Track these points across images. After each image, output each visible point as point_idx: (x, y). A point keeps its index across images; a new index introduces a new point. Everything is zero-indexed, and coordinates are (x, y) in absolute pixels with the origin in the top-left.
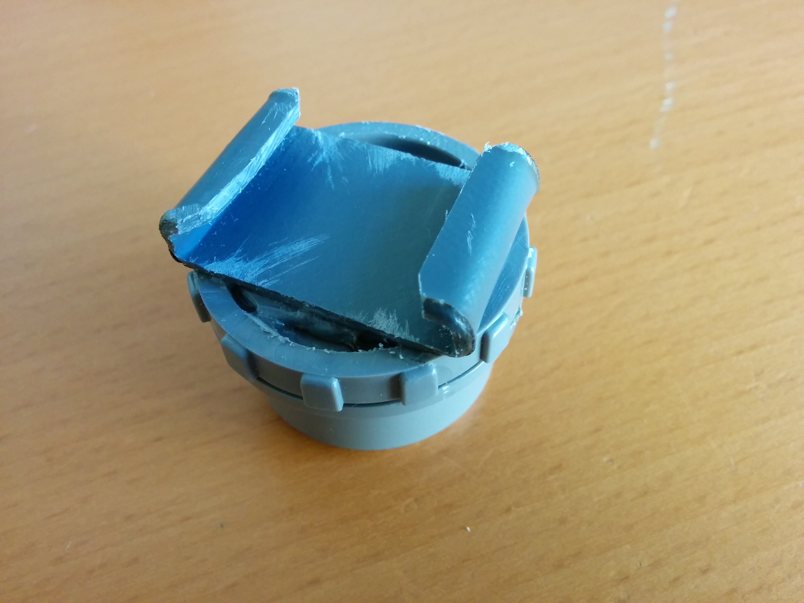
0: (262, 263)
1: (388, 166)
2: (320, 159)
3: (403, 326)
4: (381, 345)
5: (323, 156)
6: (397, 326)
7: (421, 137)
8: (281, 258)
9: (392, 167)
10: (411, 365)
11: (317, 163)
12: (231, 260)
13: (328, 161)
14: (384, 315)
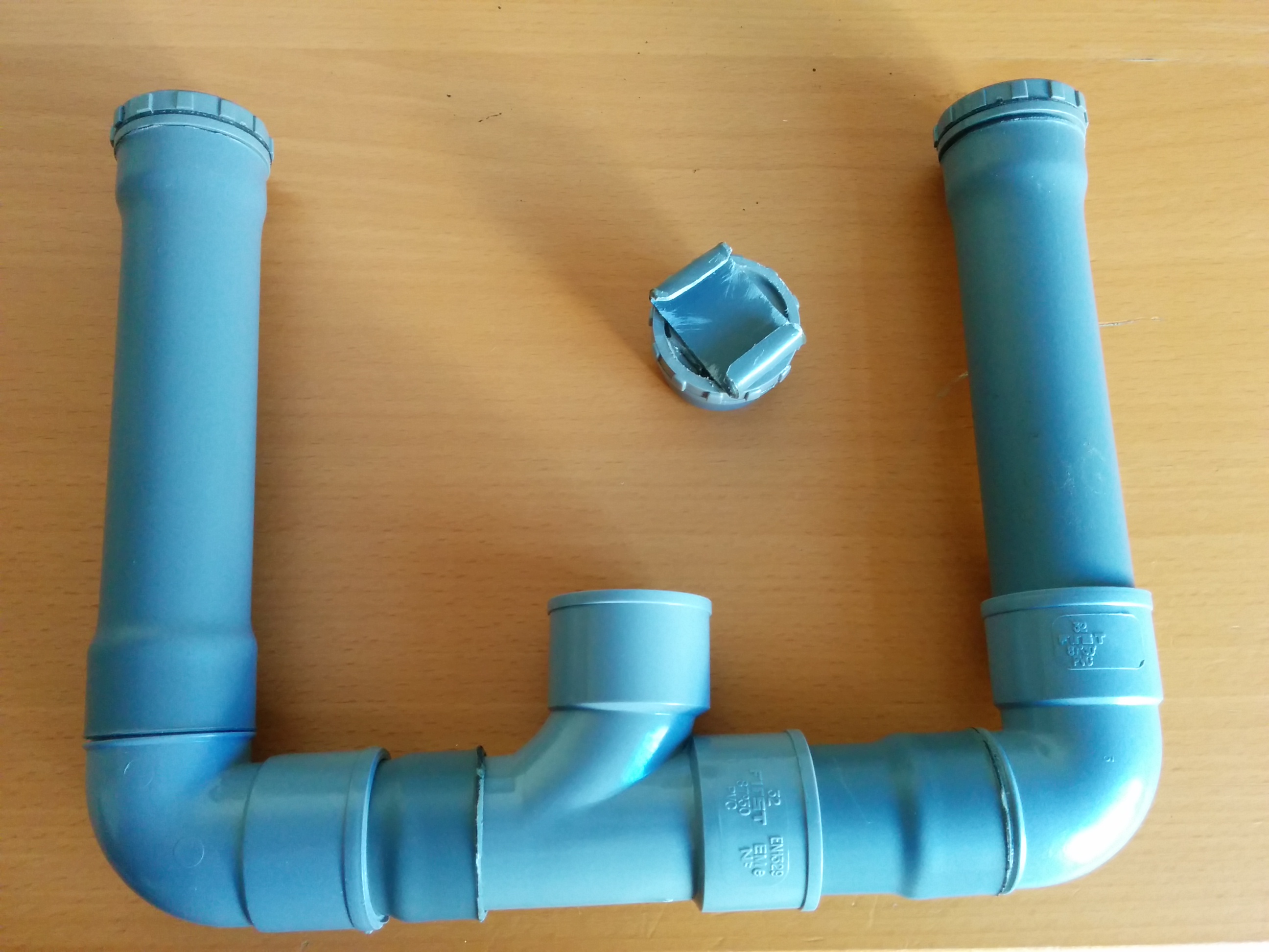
0: (682, 321)
1: (753, 298)
2: (727, 279)
3: (719, 376)
4: (708, 378)
5: (729, 278)
6: (717, 375)
7: (778, 286)
8: (690, 322)
9: (755, 299)
10: (715, 391)
11: (725, 280)
12: (670, 313)
13: (730, 282)
14: (714, 367)
